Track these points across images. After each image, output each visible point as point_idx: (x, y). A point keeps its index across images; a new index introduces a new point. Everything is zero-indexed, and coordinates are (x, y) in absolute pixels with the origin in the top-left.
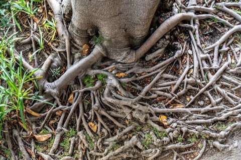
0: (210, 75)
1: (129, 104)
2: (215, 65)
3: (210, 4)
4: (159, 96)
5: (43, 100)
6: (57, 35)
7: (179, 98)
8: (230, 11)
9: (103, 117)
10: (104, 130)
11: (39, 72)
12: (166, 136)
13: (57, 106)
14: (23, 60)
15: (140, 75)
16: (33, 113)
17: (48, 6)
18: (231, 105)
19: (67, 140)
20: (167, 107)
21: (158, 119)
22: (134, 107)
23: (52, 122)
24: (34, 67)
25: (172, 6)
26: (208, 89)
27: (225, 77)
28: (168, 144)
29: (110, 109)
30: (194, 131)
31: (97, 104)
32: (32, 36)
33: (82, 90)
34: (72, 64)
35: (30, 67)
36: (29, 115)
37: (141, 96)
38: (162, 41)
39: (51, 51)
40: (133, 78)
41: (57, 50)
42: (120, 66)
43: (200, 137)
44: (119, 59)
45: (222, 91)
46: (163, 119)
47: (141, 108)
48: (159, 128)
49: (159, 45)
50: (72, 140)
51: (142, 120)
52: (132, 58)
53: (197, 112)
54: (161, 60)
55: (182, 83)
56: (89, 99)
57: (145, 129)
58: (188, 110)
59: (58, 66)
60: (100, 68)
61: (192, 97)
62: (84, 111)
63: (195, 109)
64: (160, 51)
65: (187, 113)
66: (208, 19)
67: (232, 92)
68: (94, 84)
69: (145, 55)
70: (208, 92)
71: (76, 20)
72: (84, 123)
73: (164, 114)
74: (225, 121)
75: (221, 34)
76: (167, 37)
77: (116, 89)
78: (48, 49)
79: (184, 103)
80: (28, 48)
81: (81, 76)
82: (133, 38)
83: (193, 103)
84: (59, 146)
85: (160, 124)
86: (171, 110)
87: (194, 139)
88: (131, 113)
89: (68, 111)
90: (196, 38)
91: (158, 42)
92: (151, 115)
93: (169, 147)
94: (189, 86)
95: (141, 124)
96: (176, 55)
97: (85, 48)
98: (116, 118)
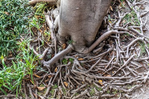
0: (124, 61)
1: (84, 74)
2: (127, 56)
3: (125, 26)
4: (99, 70)
5: (42, 70)
6: (51, 39)
7: (109, 71)
8: (135, 30)
9: (71, 79)
10: (71, 86)
11: (41, 56)
12: (102, 90)
13: (49, 73)
14: (34, 50)
15: (90, 60)
16: (37, 76)
17: (47, 24)
18: (134, 76)
19: (53, 90)
20: (103, 76)
21: (98, 81)
22: (86, 75)
23: (46, 81)
24: (39, 53)
25: (107, 27)
26: (123, 68)
27: (132, 62)
28: (103, 94)
29: (75, 76)
30: (115, 88)
31: (69, 73)
32: (39, 39)
33: (61, 66)
34: (57, 53)
35: (37, 54)
36: (35, 77)
37: (90, 70)
38: (101, 44)
39: (47, 46)
40: (87, 61)
41: (50, 46)
42: (81, 55)
43: (118, 91)
44: (80, 51)
45: (130, 69)
46: (100, 82)
47: (90, 76)
48: (98, 86)
49: (100, 45)
50: (56, 90)
51: (90, 82)
52: (86, 51)
53: (117, 79)
54: (101, 52)
55: (111, 65)
56: (64, 70)
57: (91, 86)
58: (113, 78)
59: (51, 54)
60: (71, 55)
61: (115, 72)
62: (62, 76)
63: (116, 78)
64: (100, 48)
65: (112, 79)
66: (124, 34)
67: (135, 70)
68: (67, 63)
69: (93, 50)
70: (123, 69)
71: (60, 32)
72: (62, 82)
73: (101, 79)
74: (131, 84)
75: (130, 41)
76: (104, 42)
77: (78, 66)
78: (46, 45)
79: (111, 74)
80: (36, 44)
81: (61, 59)
82: (87, 42)
83: (115, 75)
84: (49, 93)
85: (99, 84)
86: (105, 77)
87: (115, 92)
88: (85, 78)
89: (54, 76)
90: (118, 43)
91: (99, 44)
92: (95, 80)
93: (103, 95)
94: (114, 66)
95: (89, 84)
96: (108, 51)
97: (64, 45)
98: (78, 80)
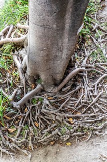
0: (93, 98)
1: (54, 113)
2: (96, 93)
3: (93, 64)
4: (69, 109)
5: (12, 111)
6: (19, 79)
7: (79, 109)
8: (102, 67)
9: (41, 119)
10: (42, 126)
11: (10, 97)
12: (72, 129)
13: (19, 114)
14: (3, 91)
15: (60, 98)
16: (7, 118)
17: (15, 65)
18: (104, 113)
19: (24, 131)
20: (73, 114)
21: (68, 120)
22: (57, 114)
23: (16, 122)
24: (8, 94)
25: (74, 65)
26: (92, 105)
27: (101, 99)
28: (74, 132)
29: (45, 115)
30: (86, 126)
31: (39, 113)
32: (7, 79)
33: (31, 106)
34: (26, 93)
35: (6, 95)
36: (5, 119)
37: (60, 109)
38: (70, 82)
39: (16, 87)
40: (56, 100)
41: (19, 86)
42: (50, 94)
43: (89, 129)
44: (49, 90)
45: (99, 106)
46: (71, 120)
47: (60, 114)
48: (69, 125)
49: (69, 84)
50: (26, 131)
51: (61, 121)
52: (55, 90)
53: (87, 117)
54: (69, 91)
55: (80, 102)
56: (34, 110)
57: (62, 125)
58: (83, 116)
59: (20, 94)
60: (40, 95)
61: (85, 109)
62: (32, 116)
63: (86, 115)
64: (69, 86)
65: (82, 117)
66: (92, 71)
67: (104, 107)
68: (37, 103)
69: (62, 89)
70: (92, 107)
71: (28, 72)
72: (32, 122)
73: (71, 117)
74: (101, 121)
75: (98, 78)
76: (72, 80)
77: (48, 105)
78: (15, 86)
79: (81, 112)
80: (5, 85)
81: (31, 99)
82: (56, 80)
83: (85, 112)
84: (20, 134)
85: (69, 122)
86: (75, 115)
87: (86, 130)
88: (55, 117)
89: (24, 116)
90: (86, 80)
91: (68, 82)
92: (65, 118)
93: (74, 134)
94: (83, 104)
95: (60, 123)
96: (77, 89)
97: (33, 85)
98: (48, 120)
